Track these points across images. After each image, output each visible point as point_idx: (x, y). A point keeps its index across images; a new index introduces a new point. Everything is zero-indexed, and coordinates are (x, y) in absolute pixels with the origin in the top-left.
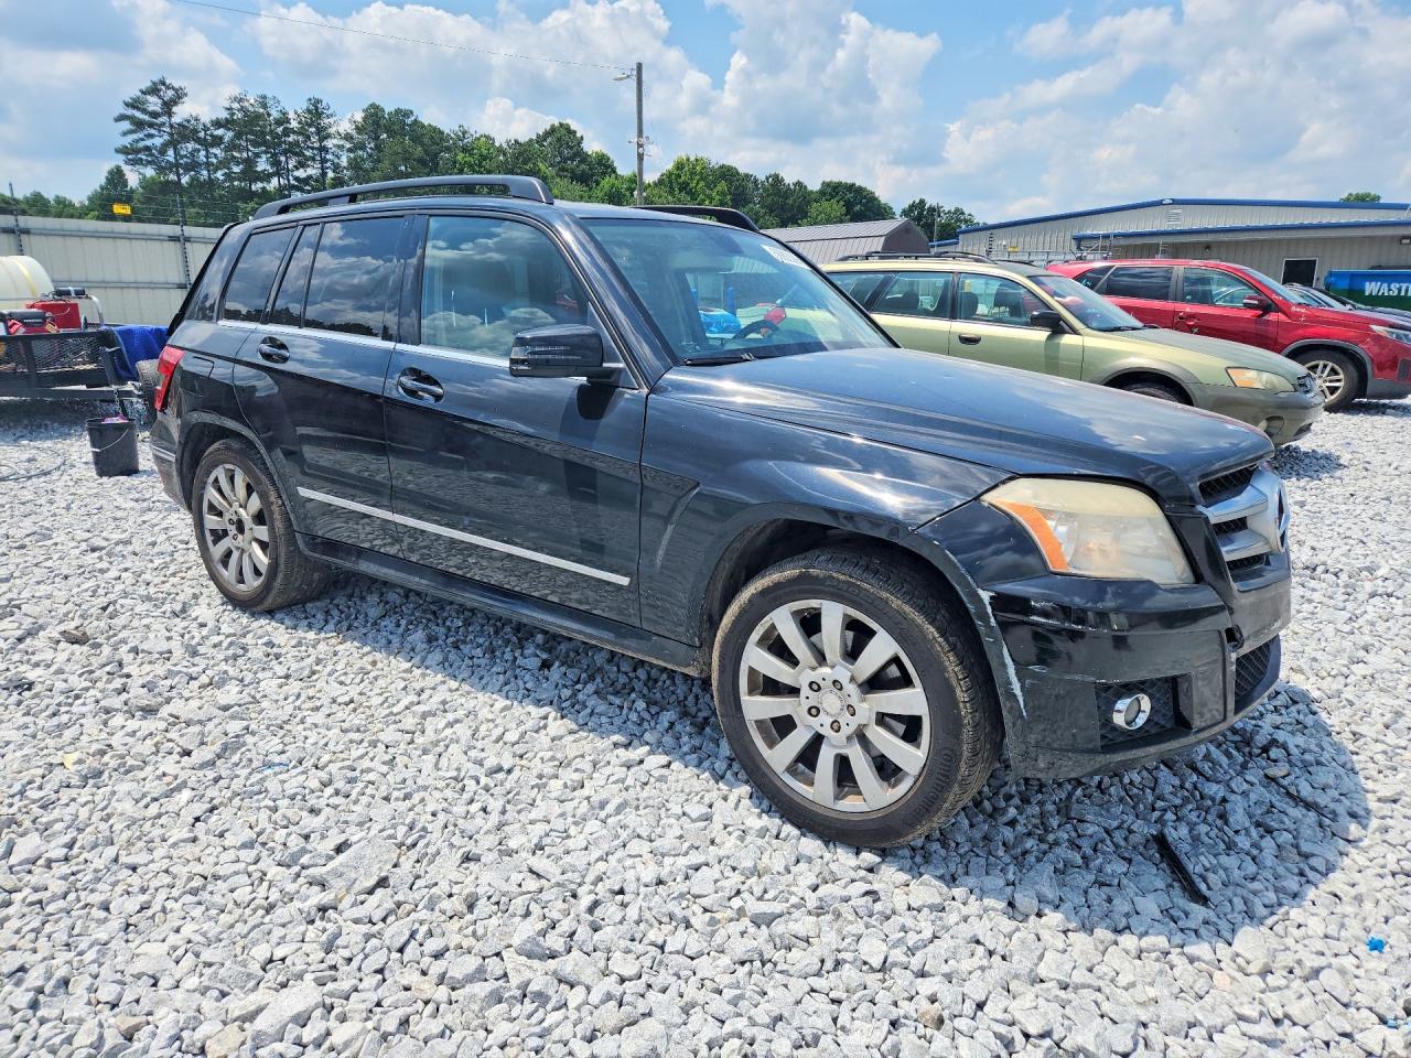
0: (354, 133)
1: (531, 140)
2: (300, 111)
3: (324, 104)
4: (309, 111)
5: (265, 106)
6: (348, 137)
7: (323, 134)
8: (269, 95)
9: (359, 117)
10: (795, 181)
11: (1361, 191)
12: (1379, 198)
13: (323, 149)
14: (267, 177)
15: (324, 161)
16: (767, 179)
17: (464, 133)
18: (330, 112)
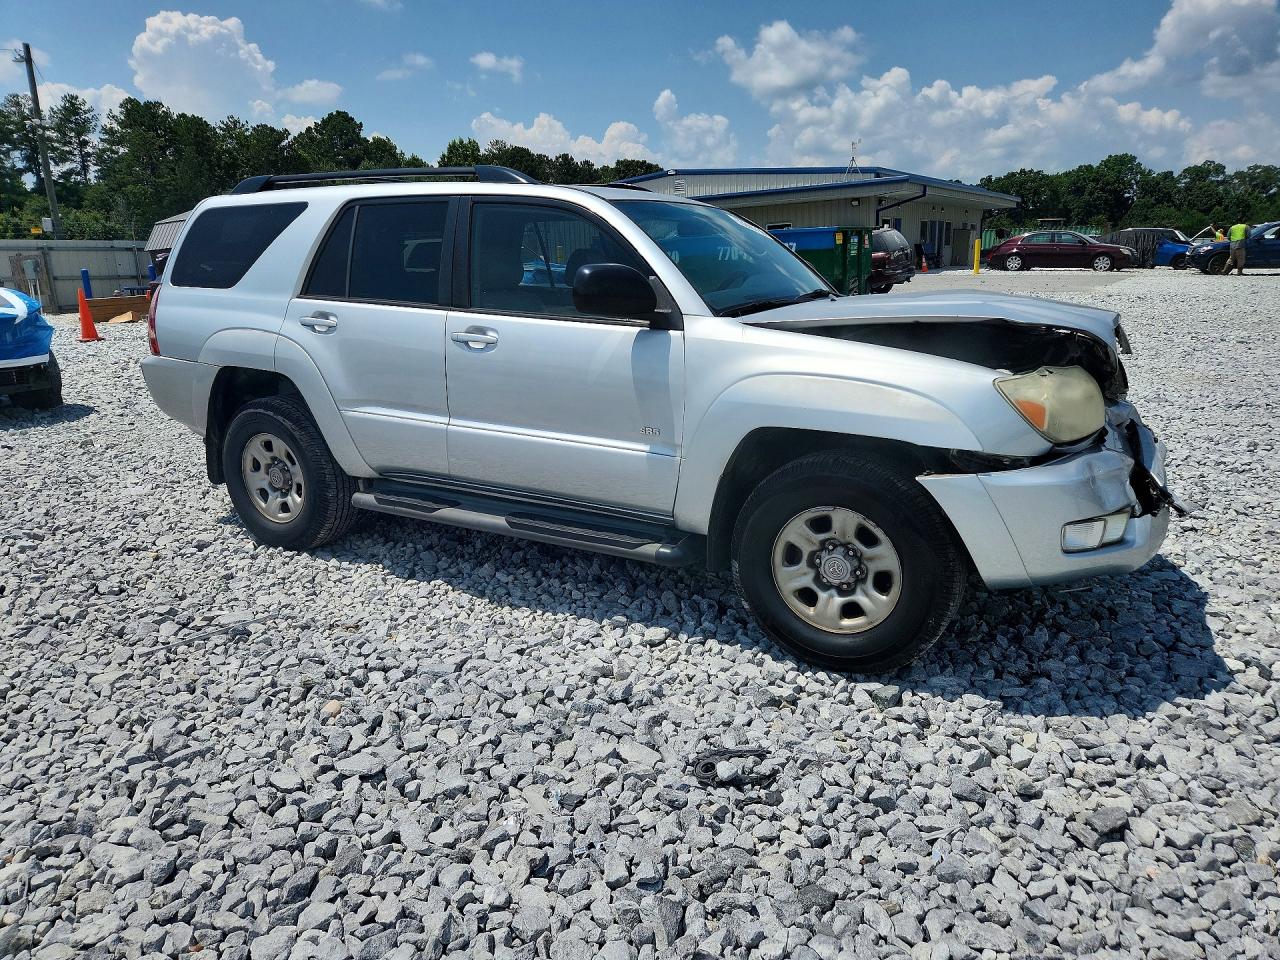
0: (116, 127)
1: (309, 129)
2: (55, 109)
3: (80, 99)
4: (65, 108)
5: (18, 104)
6: (110, 132)
7: (83, 128)
8: (21, 95)
9: (117, 111)
10: (583, 160)
11: (1120, 153)
12: (1135, 158)
13: (85, 143)
14: (21, 172)
15: (85, 157)
16: (557, 158)
17: (235, 123)
18: (86, 108)
